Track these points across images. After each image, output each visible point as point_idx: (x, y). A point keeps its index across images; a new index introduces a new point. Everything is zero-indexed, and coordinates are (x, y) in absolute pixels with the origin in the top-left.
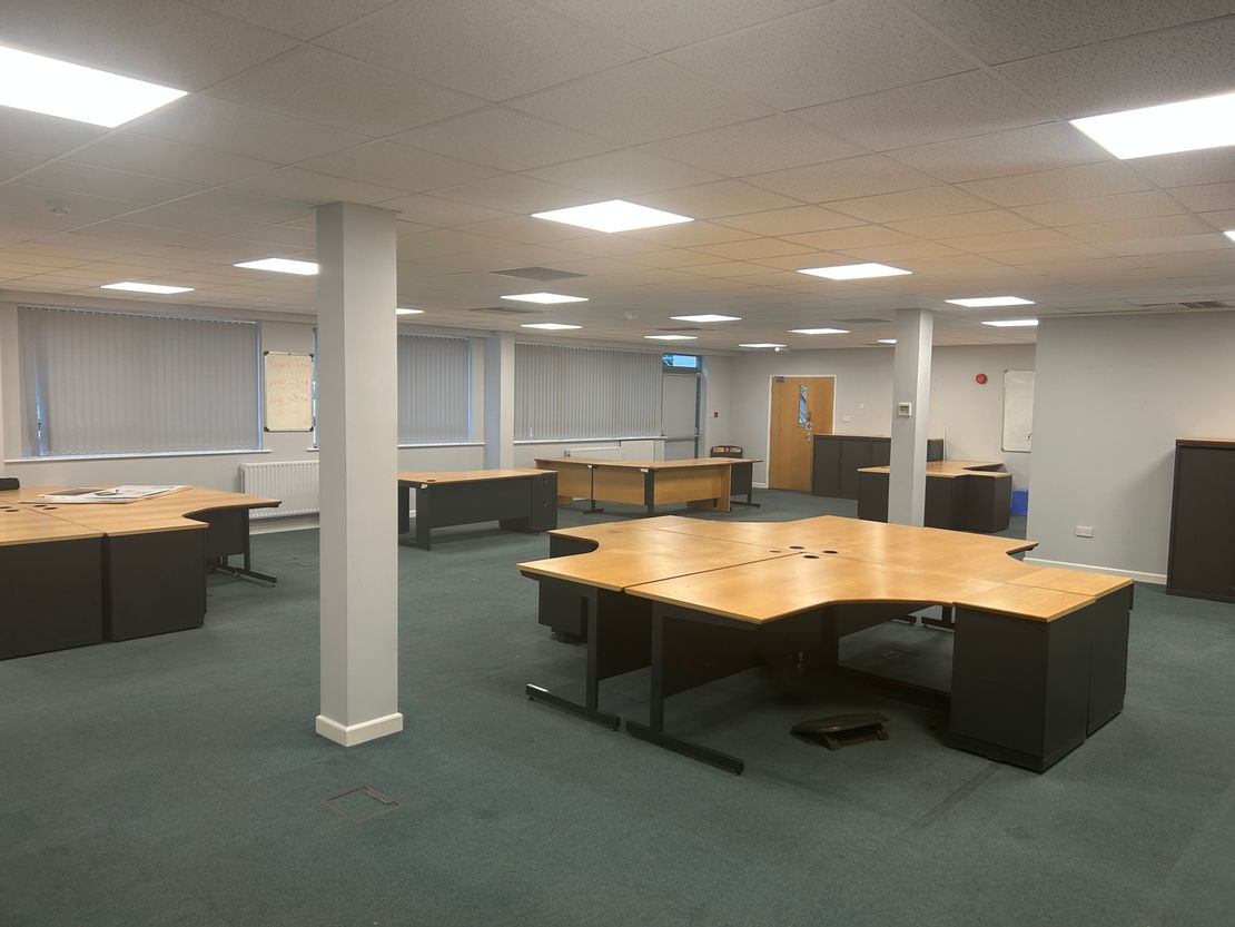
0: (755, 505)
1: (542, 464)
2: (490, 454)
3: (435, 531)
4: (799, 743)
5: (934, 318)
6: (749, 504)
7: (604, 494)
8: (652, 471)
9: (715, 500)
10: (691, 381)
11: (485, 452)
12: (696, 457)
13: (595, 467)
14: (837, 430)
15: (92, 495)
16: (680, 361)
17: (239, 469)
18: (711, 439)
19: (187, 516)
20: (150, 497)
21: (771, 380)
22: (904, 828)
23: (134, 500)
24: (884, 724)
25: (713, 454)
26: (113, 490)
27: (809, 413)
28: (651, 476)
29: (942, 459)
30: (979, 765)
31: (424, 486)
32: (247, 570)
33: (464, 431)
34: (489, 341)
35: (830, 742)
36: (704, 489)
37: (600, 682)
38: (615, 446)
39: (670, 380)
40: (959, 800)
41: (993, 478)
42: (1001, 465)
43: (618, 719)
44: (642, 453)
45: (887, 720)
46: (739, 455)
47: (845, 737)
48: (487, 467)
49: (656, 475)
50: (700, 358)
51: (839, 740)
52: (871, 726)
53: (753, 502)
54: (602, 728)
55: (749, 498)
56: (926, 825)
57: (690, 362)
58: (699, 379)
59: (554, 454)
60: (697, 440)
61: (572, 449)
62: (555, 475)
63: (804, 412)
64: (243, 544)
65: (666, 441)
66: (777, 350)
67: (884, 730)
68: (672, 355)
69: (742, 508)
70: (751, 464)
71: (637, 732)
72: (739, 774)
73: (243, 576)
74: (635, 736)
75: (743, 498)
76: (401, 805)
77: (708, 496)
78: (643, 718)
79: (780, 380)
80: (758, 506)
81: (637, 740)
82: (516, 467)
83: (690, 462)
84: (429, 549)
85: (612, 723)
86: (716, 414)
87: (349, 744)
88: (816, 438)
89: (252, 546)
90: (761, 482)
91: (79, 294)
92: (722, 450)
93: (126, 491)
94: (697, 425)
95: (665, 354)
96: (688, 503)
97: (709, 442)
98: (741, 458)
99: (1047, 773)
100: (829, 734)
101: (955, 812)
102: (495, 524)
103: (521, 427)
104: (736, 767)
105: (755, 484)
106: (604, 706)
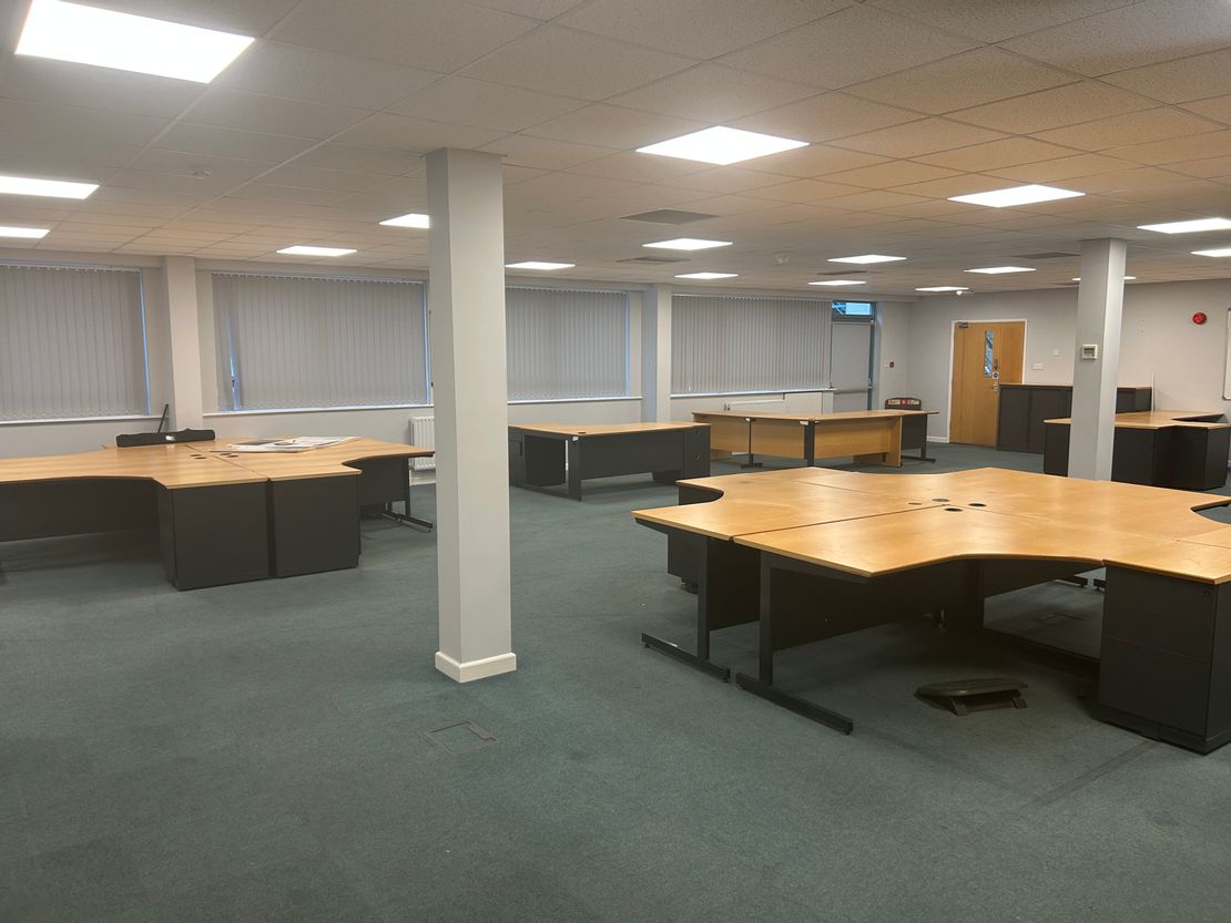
0: (928, 460)
1: (699, 417)
2: (647, 406)
3: (586, 483)
4: (922, 705)
5: (1128, 249)
6: (923, 458)
7: (761, 448)
8: (812, 423)
9: (884, 455)
10: (865, 330)
11: (643, 405)
12: (869, 408)
13: (753, 420)
14: (1027, 379)
15: (272, 445)
16: (853, 309)
17: (410, 422)
18: (884, 392)
19: (345, 464)
20: (320, 447)
21: (953, 325)
22: (1024, 803)
23: (306, 449)
24: (1022, 691)
25: (888, 406)
26: (291, 441)
27: (996, 361)
28: (811, 429)
29: (1150, 409)
30: (1131, 741)
31: (575, 439)
32: (407, 516)
33: (622, 386)
34: (645, 293)
35: (956, 707)
36: (873, 442)
37: (711, 633)
38: (779, 399)
39: (842, 330)
40: (1097, 777)
41: (1206, 429)
42: (1222, 415)
43: (729, 671)
44: (807, 405)
45: (1026, 686)
46: (918, 407)
47: (974, 702)
48: (644, 420)
49: (816, 427)
50: (874, 305)
51: (967, 705)
52: (1006, 692)
53: (928, 456)
54: (712, 679)
55: (923, 452)
56: (1051, 802)
57: (863, 309)
58: (872, 327)
59: (713, 407)
60: (870, 391)
61: (732, 402)
62: (709, 427)
63: (991, 359)
64: (404, 492)
65: (835, 393)
66: (959, 293)
67: (1022, 698)
68: (844, 302)
69: (917, 462)
70: (926, 415)
71: (746, 685)
72: (848, 734)
73: (404, 521)
74: (744, 689)
75: (917, 453)
76: (498, 741)
77: (878, 450)
78: (752, 670)
79: (963, 326)
80: (933, 461)
81: (746, 693)
82: (673, 420)
83: (863, 414)
84: (580, 500)
85: (724, 675)
86: (892, 365)
87: (461, 681)
88: (1003, 388)
89: (413, 495)
90: (939, 434)
91: (258, 260)
92: (898, 402)
93: (301, 442)
94: (871, 376)
95: (835, 302)
96: (855, 457)
97: (882, 395)
98: (919, 410)
99: (1210, 755)
100: (955, 698)
101: (1088, 790)
102: (649, 477)
103: (678, 381)
104: (845, 727)
105: (930, 438)
106: (715, 658)
